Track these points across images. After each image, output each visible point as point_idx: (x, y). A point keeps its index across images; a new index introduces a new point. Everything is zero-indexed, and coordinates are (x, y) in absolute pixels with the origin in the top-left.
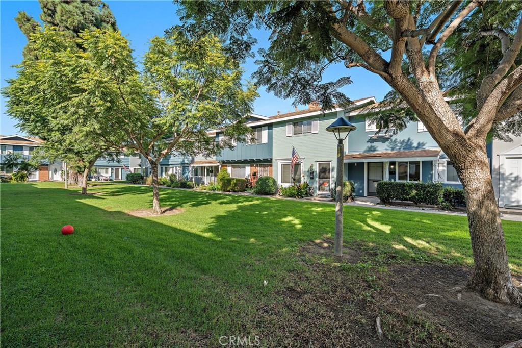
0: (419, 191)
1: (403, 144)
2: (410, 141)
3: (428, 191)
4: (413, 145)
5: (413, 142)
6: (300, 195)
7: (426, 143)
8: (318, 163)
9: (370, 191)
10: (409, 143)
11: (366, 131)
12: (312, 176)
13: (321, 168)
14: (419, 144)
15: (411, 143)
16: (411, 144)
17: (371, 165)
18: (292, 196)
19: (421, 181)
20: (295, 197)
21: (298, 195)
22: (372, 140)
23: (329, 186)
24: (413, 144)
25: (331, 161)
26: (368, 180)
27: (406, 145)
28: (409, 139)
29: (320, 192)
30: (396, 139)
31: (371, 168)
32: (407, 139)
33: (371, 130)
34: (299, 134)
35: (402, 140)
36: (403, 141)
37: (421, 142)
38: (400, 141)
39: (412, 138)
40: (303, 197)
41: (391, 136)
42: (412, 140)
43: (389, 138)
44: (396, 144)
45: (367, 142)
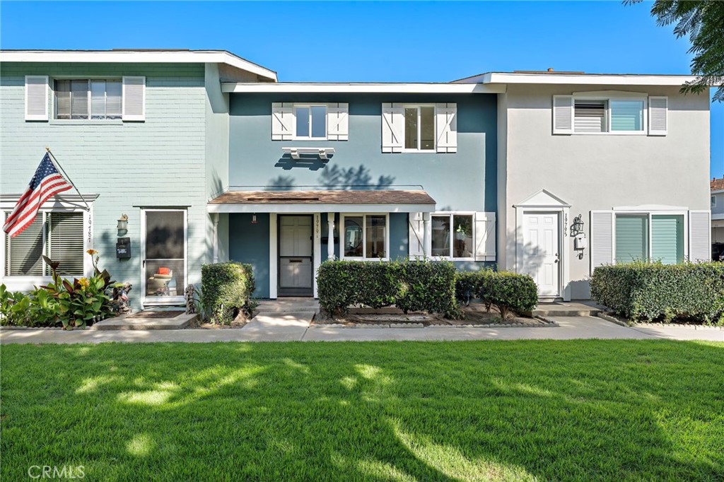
0: (416, 283)
1: (349, 179)
2: (364, 172)
3: (434, 282)
4: (371, 182)
5: (370, 174)
6: (77, 317)
7: (394, 178)
8: (144, 210)
9: (284, 285)
10: (362, 176)
11: (274, 138)
12: (123, 251)
13: (152, 226)
14: (381, 179)
15: (366, 176)
16: (367, 179)
17: (284, 221)
18: (45, 321)
19: (387, 259)
20: (60, 325)
21: (70, 316)
22: (288, 162)
23: (179, 279)
24: (370, 179)
25: (185, 207)
26: (279, 257)
27: (356, 181)
28: (361, 169)
29: (153, 300)
30: (335, 167)
31: (284, 229)
32: (357, 168)
33: (285, 138)
34: (73, 117)
35: (347, 169)
36: (350, 171)
37: (386, 176)
38: (344, 170)
39: (366, 167)
40: (90, 323)
41: (330, 156)
42: (368, 171)
43: (327, 161)
44: (336, 178)
45: (277, 165)
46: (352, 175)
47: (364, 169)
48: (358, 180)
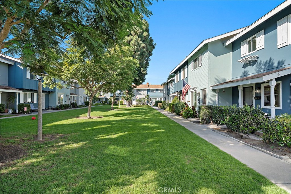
1: (266, 66)
2: (271, 61)
7: (285, 61)
10: (271, 63)
14: (279, 63)
16: (273, 64)
17: (246, 90)
22: (245, 65)
27: (268, 66)
28: (270, 59)
30: (261, 61)
32: (269, 60)
33: (244, 55)
36: (266, 62)
37: (280, 61)
38: (264, 62)
39: (273, 58)
41: (258, 58)
42: (273, 60)
43: (256, 61)
44: (261, 67)
45: (242, 68)
46: (267, 64)
47: (272, 59)
48: (269, 65)
